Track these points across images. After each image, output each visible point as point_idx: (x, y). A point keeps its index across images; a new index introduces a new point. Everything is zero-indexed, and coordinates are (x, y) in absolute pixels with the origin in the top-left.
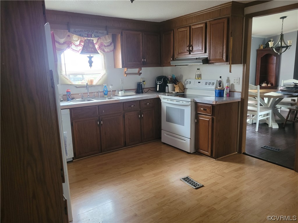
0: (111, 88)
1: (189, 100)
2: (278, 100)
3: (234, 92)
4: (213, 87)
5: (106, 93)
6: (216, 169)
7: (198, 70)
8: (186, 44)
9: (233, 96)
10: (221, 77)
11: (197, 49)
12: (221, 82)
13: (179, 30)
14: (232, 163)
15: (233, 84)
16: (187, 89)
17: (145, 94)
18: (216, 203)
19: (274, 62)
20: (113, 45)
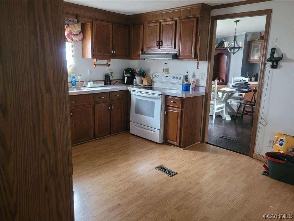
0: (79, 78)
1: (160, 93)
2: (230, 95)
3: (199, 86)
4: (180, 81)
5: (74, 84)
6: (185, 157)
7: (166, 65)
8: (156, 39)
9: (198, 91)
10: (187, 72)
11: (167, 45)
12: (188, 77)
13: (149, 24)
14: (197, 152)
15: (198, 79)
16: (154, 82)
17: (112, 86)
18: (190, 189)
19: (225, 60)
20: (82, 34)
